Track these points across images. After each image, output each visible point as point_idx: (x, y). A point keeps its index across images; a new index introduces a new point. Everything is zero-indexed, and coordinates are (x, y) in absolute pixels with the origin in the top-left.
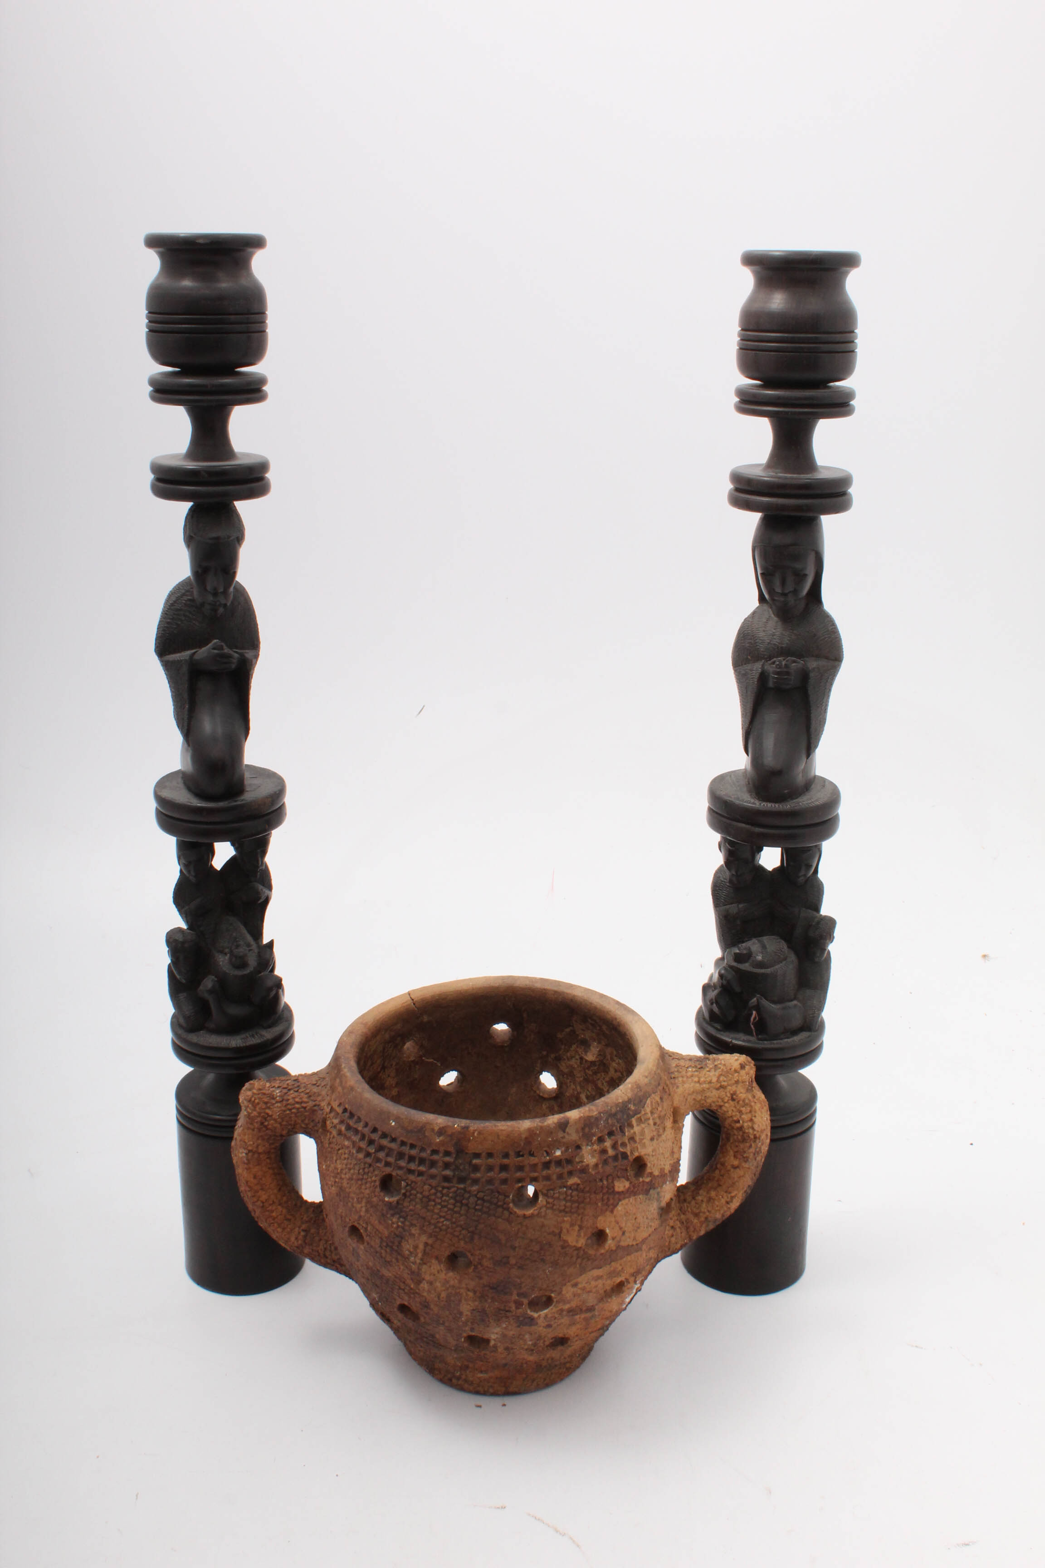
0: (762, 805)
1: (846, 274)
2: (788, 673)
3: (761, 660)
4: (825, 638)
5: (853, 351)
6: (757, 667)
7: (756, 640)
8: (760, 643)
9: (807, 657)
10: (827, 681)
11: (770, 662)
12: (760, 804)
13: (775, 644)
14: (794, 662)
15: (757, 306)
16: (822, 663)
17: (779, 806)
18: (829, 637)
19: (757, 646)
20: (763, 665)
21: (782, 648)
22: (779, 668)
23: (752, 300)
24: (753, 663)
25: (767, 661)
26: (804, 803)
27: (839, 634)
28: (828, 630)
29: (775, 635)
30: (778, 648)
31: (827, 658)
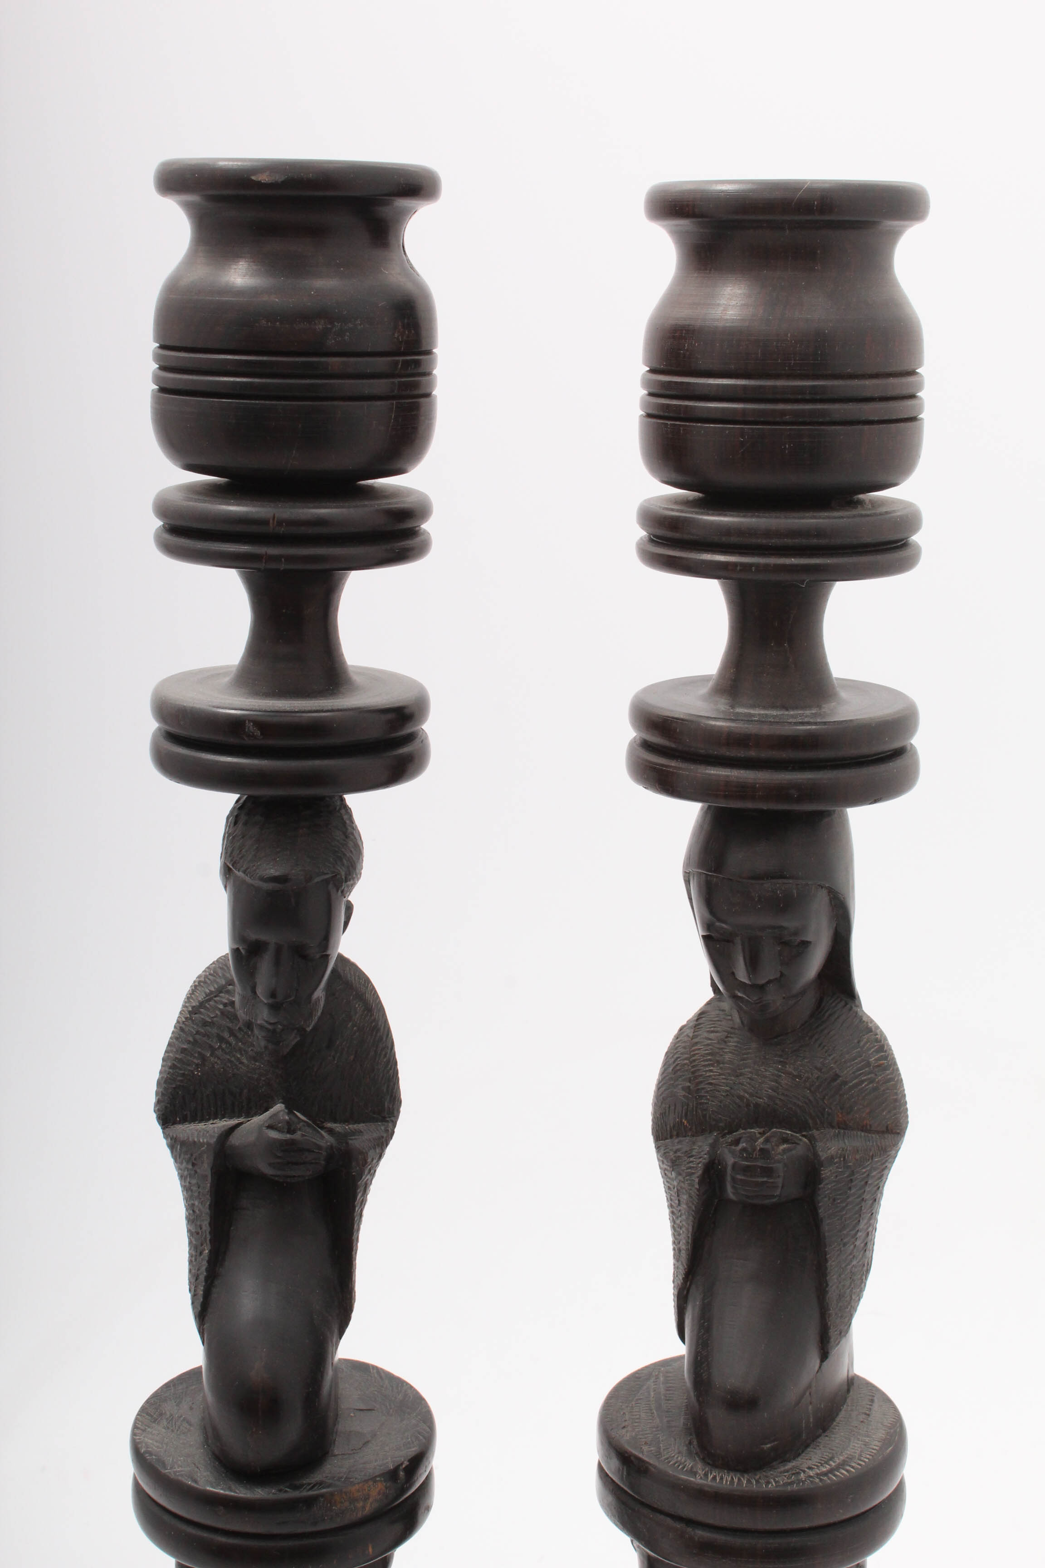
0: (710, 1477)
1: (894, 236)
2: (768, 1172)
3: (711, 1132)
4: (863, 1082)
5: (913, 419)
6: (702, 1146)
7: (701, 1082)
8: (707, 1092)
9: (817, 1129)
10: (866, 1182)
11: (729, 1138)
12: (706, 1475)
13: (741, 1098)
14: (785, 1140)
15: (683, 314)
16: (853, 1142)
17: (749, 1481)
18: (871, 1081)
19: (701, 1097)
20: (714, 1146)
21: (757, 1105)
22: (746, 1159)
23: (672, 299)
24: (693, 1136)
25: (724, 1136)
26: (811, 1473)
27: (898, 1069)
28: (868, 1064)
29: (741, 1074)
30: (748, 1105)
31: (866, 1129)
